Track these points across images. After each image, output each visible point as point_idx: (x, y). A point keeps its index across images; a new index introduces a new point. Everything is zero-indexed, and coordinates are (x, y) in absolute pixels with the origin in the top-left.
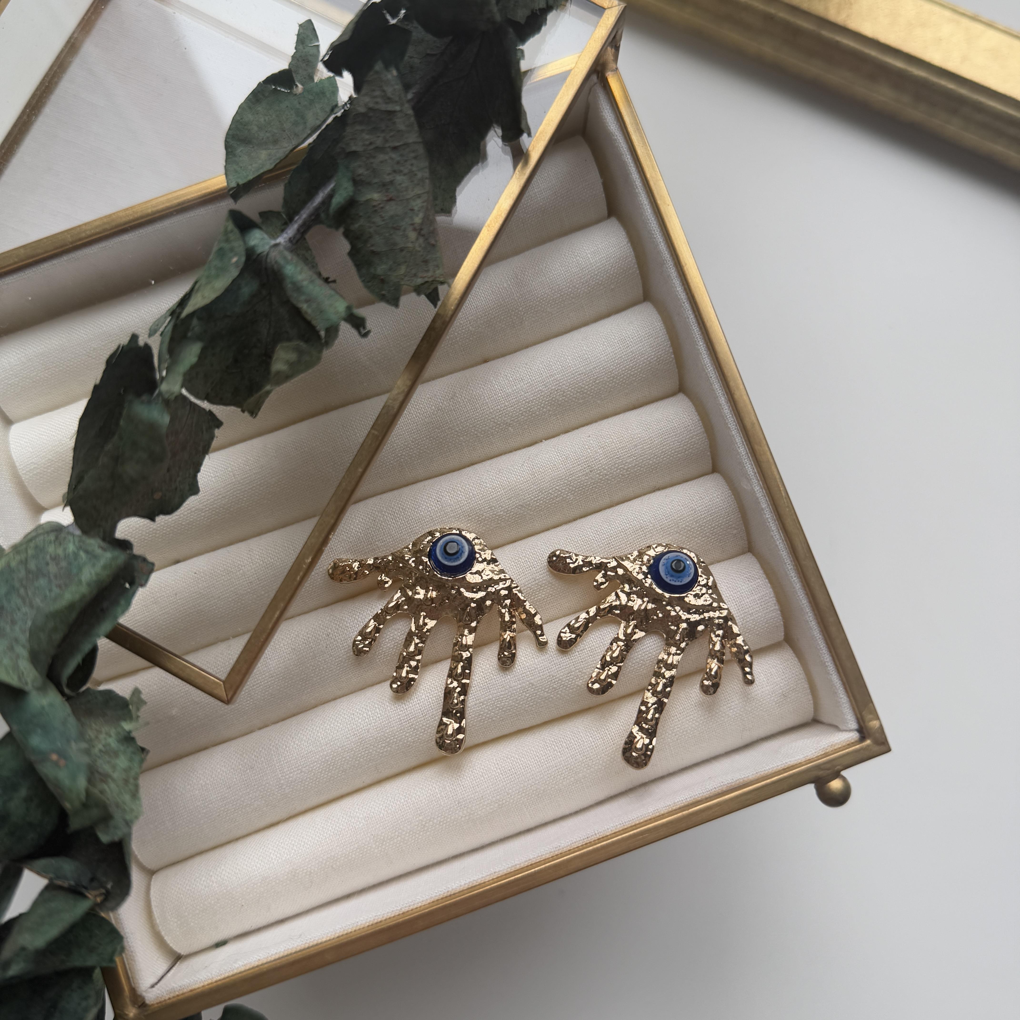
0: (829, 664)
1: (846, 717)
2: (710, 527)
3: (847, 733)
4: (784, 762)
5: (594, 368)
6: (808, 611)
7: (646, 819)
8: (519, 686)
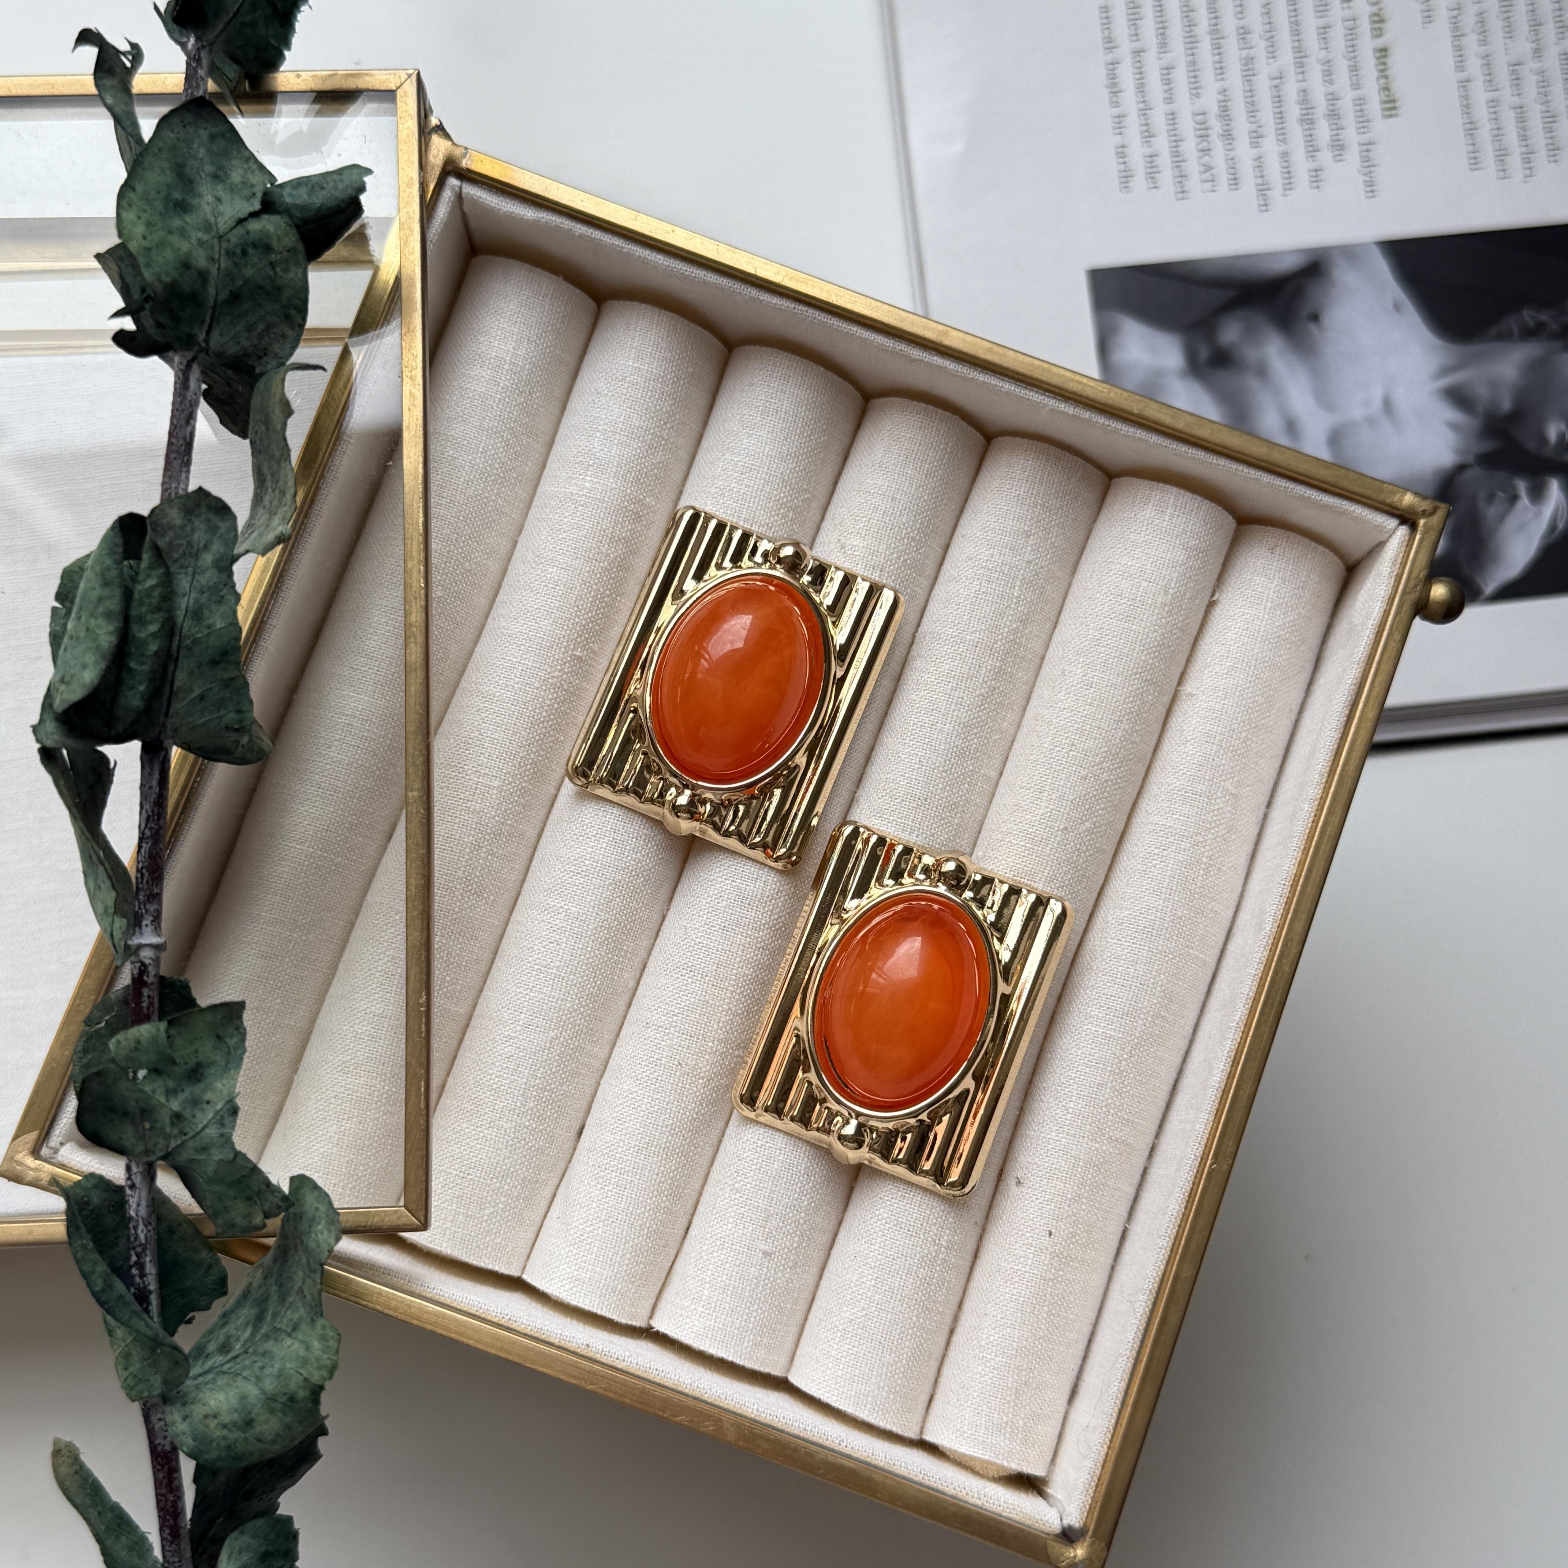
0: (1308, 492)
1: (1378, 523)
2: (1052, 496)
3: (1394, 537)
4: (1370, 626)
5: (768, 469)
6: (1235, 466)
8: (1056, 844)
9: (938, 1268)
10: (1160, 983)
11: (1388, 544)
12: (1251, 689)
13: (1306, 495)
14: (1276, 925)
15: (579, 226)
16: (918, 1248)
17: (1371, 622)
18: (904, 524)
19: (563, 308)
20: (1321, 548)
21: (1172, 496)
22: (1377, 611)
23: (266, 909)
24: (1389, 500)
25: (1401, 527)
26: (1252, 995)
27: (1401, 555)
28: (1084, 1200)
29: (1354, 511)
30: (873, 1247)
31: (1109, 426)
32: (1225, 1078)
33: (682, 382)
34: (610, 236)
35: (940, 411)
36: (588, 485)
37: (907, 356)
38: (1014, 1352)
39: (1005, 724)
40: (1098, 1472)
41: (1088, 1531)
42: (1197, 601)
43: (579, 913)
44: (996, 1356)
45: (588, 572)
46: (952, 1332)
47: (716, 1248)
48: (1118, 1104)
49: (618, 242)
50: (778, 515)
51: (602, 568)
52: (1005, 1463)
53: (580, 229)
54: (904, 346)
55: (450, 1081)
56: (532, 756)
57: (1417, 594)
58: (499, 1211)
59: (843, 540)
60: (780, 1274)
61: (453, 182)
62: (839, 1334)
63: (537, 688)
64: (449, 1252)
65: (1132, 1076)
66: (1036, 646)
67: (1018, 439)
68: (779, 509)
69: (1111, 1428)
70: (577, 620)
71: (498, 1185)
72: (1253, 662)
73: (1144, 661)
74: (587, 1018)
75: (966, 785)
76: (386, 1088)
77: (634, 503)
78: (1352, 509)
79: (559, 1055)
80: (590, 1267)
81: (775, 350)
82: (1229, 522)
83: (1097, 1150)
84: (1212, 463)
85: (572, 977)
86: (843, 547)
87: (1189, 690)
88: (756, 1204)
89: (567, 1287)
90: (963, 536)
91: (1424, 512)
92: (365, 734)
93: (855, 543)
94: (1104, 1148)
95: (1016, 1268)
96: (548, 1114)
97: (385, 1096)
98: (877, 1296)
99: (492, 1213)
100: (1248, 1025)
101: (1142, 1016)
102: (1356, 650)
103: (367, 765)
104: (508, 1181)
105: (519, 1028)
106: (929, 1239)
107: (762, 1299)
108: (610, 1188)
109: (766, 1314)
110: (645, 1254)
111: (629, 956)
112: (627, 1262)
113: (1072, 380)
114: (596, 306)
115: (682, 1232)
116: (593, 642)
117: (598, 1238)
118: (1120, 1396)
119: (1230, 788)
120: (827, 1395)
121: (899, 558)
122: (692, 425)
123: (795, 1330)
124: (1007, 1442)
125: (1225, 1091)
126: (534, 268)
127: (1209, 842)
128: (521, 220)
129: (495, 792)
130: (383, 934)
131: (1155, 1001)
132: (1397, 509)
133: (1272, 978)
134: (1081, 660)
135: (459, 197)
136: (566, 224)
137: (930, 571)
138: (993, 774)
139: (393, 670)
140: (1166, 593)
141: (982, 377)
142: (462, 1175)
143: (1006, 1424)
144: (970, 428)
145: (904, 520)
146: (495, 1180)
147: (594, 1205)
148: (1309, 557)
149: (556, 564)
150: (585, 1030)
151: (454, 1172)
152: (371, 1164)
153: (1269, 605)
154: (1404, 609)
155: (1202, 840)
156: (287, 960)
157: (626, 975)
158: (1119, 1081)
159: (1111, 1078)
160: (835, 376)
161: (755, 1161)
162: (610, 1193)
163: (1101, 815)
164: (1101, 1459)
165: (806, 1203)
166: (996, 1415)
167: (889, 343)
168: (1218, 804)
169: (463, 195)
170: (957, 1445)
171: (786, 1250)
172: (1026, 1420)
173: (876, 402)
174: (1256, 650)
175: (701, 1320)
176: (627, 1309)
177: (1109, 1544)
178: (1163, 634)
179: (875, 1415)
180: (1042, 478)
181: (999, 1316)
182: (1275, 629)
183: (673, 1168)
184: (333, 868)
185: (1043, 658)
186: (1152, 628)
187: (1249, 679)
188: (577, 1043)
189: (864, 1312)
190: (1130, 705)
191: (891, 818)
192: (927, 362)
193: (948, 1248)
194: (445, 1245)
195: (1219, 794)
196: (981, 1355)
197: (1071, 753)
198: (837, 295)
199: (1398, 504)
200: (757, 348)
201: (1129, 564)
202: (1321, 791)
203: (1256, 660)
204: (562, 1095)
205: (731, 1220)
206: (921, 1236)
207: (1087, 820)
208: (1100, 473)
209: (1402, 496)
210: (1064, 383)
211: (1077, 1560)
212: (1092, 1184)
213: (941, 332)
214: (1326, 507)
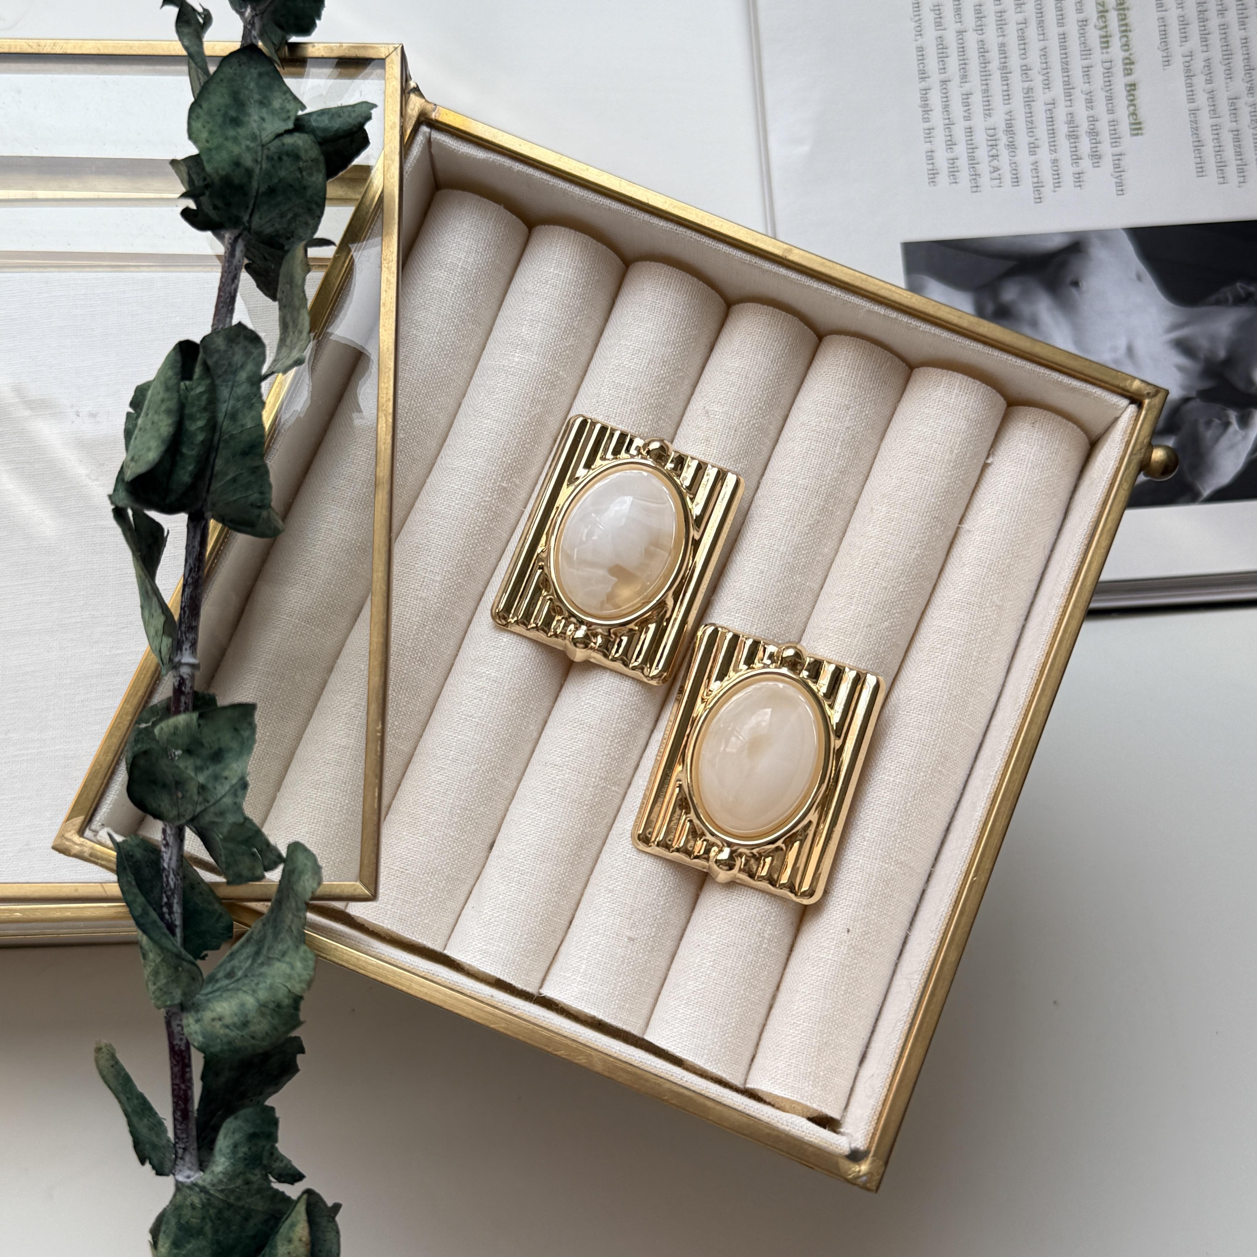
0: (1061, 377)
1: (1113, 402)
2: (867, 380)
3: (1125, 413)
4: (1105, 479)
5: (652, 352)
6: (1006, 357)
7: (1057, 622)
8: (862, 638)
9: (761, 955)
10: (938, 745)
11: (1121, 419)
12: (1014, 527)
13: (1059, 380)
14: (1028, 700)
15: (517, 164)
16: (747, 939)
17: (1106, 476)
18: (754, 397)
19: (503, 229)
20: (1070, 424)
21: (958, 379)
22: (1111, 467)
23: (261, 664)
24: (1121, 385)
25: (1131, 406)
26: (1008, 751)
27: (1130, 427)
28: (875, 907)
29: (1095, 393)
30: (712, 937)
31: (911, 323)
32: (985, 814)
33: (590, 286)
34: (540, 172)
35: (784, 313)
36: (517, 360)
37: (760, 268)
38: (818, 1020)
39: (826, 550)
40: (879, 1109)
41: (869, 1152)
42: (975, 461)
43: (497, 677)
44: (804, 1022)
45: (514, 424)
46: (771, 1007)
47: (592, 934)
48: (903, 835)
49: (546, 177)
50: (658, 387)
51: (525, 422)
52: (808, 1104)
53: (518, 167)
54: (758, 259)
55: (395, 802)
56: (467, 559)
57: (1142, 456)
58: (429, 899)
59: (707, 408)
60: (641, 955)
61: (425, 129)
62: (684, 1002)
63: (472, 509)
64: (389, 927)
65: (914, 814)
66: (852, 492)
67: (843, 337)
68: (659, 382)
69: (890, 1075)
70: (504, 459)
71: (428, 879)
72: (1016, 507)
73: (934, 503)
74: (501, 757)
75: (795, 593)
76: (347, 801)
77: (551, 375)
78: (1094, 391)
79: (478, 784)
80: (496, 943)
81: (661, 264)
82: (1001, 403)
83: (886, 869)
84: (988, 354)
85: (490, 725)
86: (707, 412)
87: (968, 527)
88: (624, 902)
89: (478, 957)
90: (798, 409)
91: (1148, 394)
92: (342, 537)
93: (716, 409)
94: (892, 868)
95: (821, 956)
96: (468, 828)
97: (345, 807)
98: (714, 974)
99: (423, 900)
100: (1004, 775)
101: (924, 769)
102: (1094, 496)
103: (342, 560)
104: (436, 876)
105: (448, 762)
106: (756, 932)
107: (626, 973)
108: (513, 885)
109: (629, 985)
110: (538, 936)
111: (534, 713)
112: (524, 941)
113: (883, 288)
114: (527, 230)
115: (567, 923)
116: (516, 478)
117: (503, 922)
118: (898, 1051)
119: (996, 600)
120: (673, 1047)
121: (749, 422)
122: (596, 320)
123: (650, 1000)
124: (810, 1087)
125: (985, 824)
126: (482, 199)
127: (979, 640)
128: (475, 160)
129: (437, 584)
130: (349, 687)
131: (934, 758)
132: (1128, 391)
133: (1024, 738)
134: (886, 501)
135: (429, 141)
136: (507, 162)
137: (773, 434)
138: (816, 587)
139: (364, 490)
140: (952, 452)
141: (815, 285)
142: (401, 870)
143: (810, 1073)
144: (806, 327)
145: (754, 394)
146: (426, 875)
147: (501, 897)
148: (1061, 430)
149: (490, 417)
150: (498, 766)
151: (396, 868)
152: (333, 858)
153: (1030, 465)
154: (1131, 466)
155: (973, 638)
156: (276, 703)
157: (532, 727)
158: (904, 818)
159: (899, 815)
160: (705, 285)
161: (624, 869)
162: (513, 888)
163: (897, 618)
164: (882, 1098)
165: (662, 902)
166: (802, 1067)
167: (747, 257)
168: (987, 612)
169: (432, 140)
170: (772, 1089)
171: (646, 937)
172: (826, 1072)
173: (736, 308)
174: (1019, 499)
175: (579, 987)
176: (523, 977)
177: (886, 1163)
178: (949, 483)
179: (710, 1064)
180: (859, 366)
181: (808, 992)
182: (1034, 483)
183: (562, 872)
184: (313, 636)
185: (856, 502)
186: (940, 479)
187: (1013, 519)
188: (492, 776)
189: (704, 986)
190: (922, 535)
191: (737, 615)
192: (776, 273)
193: (769, 940)
194: (386, 922)
195: (987, 604)
196: (792, 1021)
197: (876, 570)
198: (708, 220)
199: (1129, 388)
200: (648, 262)
201: (924, 430)
202: (1064, 601)
203: (1019, 506)
204: (479, 814)
205: (605, 913)
206: (750, 930)
207: (886, 621)
208: (904, 364)
209: (1132, 382)
210: (878, 290)
211: (861, 1173)
212: (882, 895)
213: (786, 249)
214: (1074, 389)
